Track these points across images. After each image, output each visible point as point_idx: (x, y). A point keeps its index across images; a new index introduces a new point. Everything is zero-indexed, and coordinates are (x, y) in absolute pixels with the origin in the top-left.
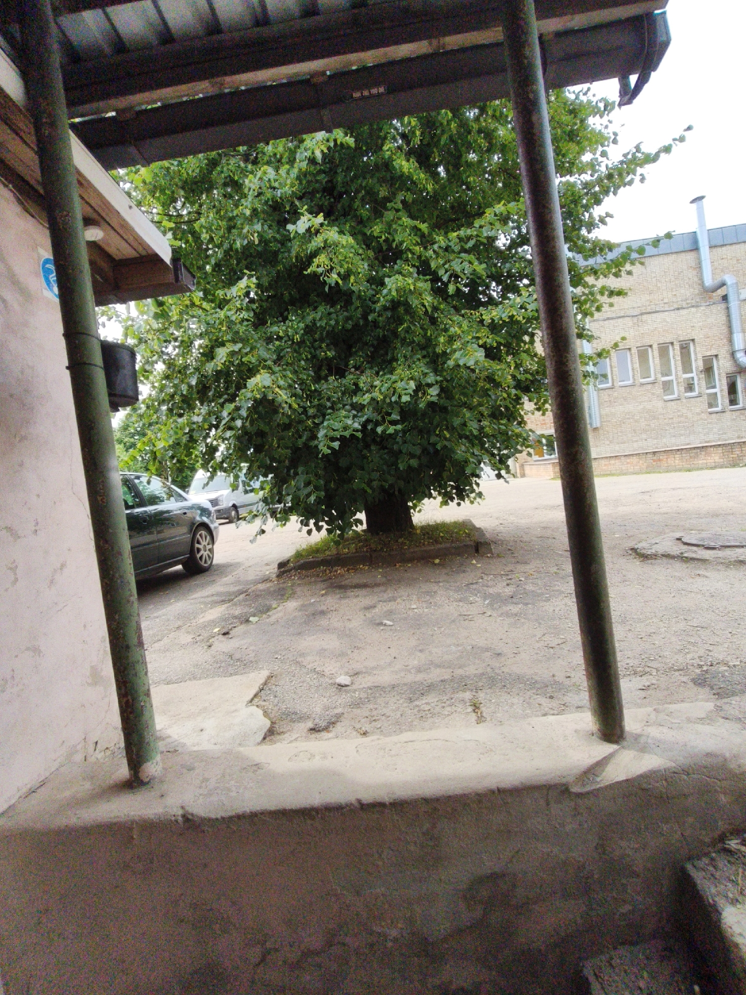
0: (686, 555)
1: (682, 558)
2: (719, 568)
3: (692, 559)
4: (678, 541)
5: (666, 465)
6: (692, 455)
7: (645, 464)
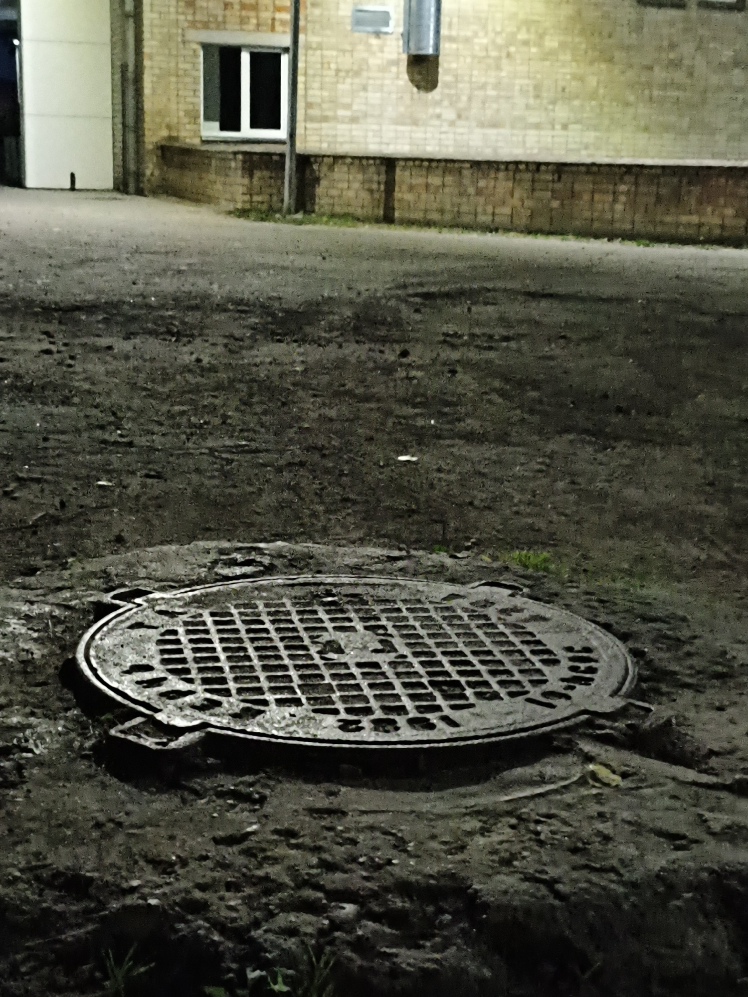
5: (587, 214)
6: (664, 191)
7: (527, 203)
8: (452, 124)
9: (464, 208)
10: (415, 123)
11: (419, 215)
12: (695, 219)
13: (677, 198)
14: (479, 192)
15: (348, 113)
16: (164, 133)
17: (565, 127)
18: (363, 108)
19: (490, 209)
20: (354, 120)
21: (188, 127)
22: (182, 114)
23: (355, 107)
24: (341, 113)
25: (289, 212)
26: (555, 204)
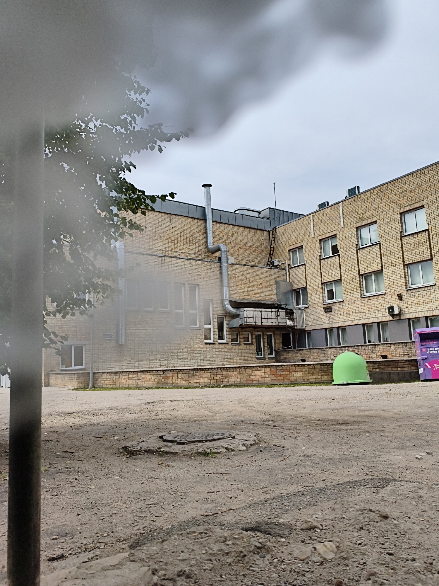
0: (162, 450)
1: (160, 453)
2: (184, 459)
3: (167, 453)
4: (160, 439)
5: (171, 382)
6: (190, 375)
7: (156, 380)
8: (130, 361)
9: (139, 383)
10: (120, 361)
11: (127, 386)
12: (198, 381)
13: (193, 376)
14: (143, 378)
15: (102, 360)
16: (50, 369)
17: (160, 360)
18: (106, 359)
19: (146, 383)
20: (103, 362)
21: (57, 367)
22: (55, 364)
23: (104, 359)
24: (100, 360)
25: (91, 388)
26: (163, 380)
